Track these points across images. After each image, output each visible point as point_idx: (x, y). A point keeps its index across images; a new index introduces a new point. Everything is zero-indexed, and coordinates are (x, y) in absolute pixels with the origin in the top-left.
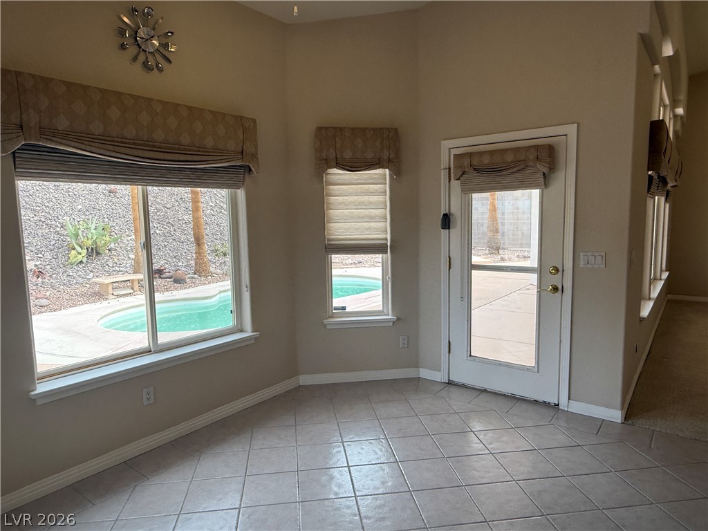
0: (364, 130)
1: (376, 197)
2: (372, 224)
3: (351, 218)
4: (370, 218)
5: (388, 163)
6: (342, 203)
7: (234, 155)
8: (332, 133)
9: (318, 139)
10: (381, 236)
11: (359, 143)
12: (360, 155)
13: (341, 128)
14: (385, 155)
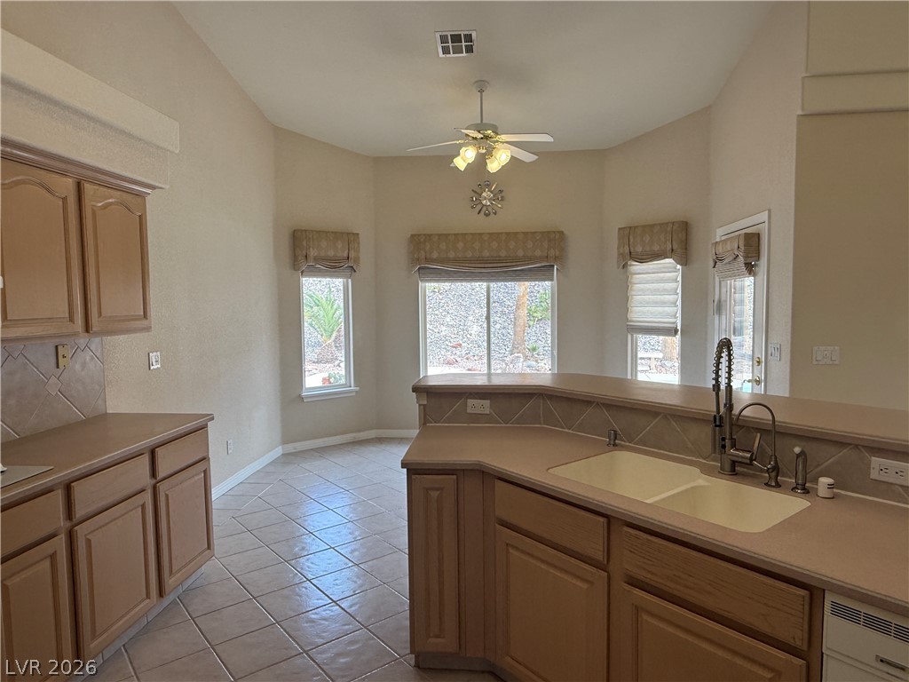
0: (653, 226)
1: (670, 284)
2: (667, 309)
3: (648, 303)
4: (663, 303)
5: (671, 253)
6: (642, 290)
7: (540, 259)
8: (627, 232)
9: (619, 239)
10: (673, 320)
11: (647, 238)
12: (648, 248)
13: (636, 227)
14: (669, 247)
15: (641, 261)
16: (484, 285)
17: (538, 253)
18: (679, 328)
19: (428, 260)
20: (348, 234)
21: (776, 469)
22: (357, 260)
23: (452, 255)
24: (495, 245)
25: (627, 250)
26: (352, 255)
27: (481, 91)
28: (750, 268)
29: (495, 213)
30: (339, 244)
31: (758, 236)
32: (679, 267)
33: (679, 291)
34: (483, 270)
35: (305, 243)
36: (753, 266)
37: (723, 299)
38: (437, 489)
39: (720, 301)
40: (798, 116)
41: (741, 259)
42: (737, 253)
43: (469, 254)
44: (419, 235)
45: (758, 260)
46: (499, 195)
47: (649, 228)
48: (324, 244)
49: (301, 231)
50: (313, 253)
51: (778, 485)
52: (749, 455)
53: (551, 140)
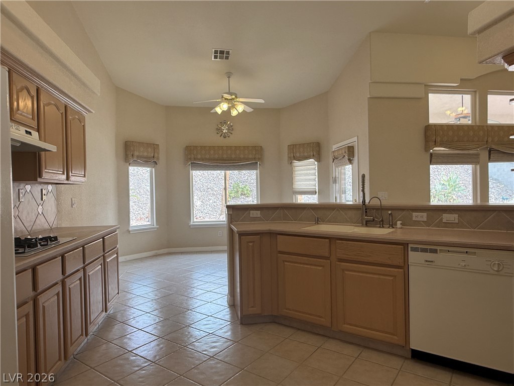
0: (304, 144)
1: (312, 171)
2: (311, 182)
3: (302, 180)
4: (310, 180)
5: (313, 157)
6: (299, 174)
7: (252, 159)
8: (292, 147)
9: (288, 150)
10: (314, 187)
11: (302, 150)
12: (302, 154)
13: (296, 145)
14: (312, 154)
15: (299, 160)
16: (223, 172)
17: (250, 156)
18: (317, 191)
19: (195, 159)
20: (154, 144)
21: (382, 221)
22: (158, 159)
23: (207, 156)
24: (229, 152)
25: (292, 156)
26: (156, 155)
27: (229, 77)
28: (350, 161)
29: (229, 137)
30: (150, 150)
31: (353, 147)
32: (316, 163)
33: (317, 174)
34: (224, 165)
35: (132, 148)
36: (351, 160)
37: (337, 176)
38: (251, 242)
39: (335, 177)
40: (369, 98)
41: (347, 157)
42: (344, 155)
43: (216, 156)
44: (190, 146)
45: (353, 157)
46: (231, 128)
47: (302, 145)
48: (142, 149)
49: (130, 142)
50: (136, 153)
51: (383, 227)
52: (372, 218)
53: (263, 102)
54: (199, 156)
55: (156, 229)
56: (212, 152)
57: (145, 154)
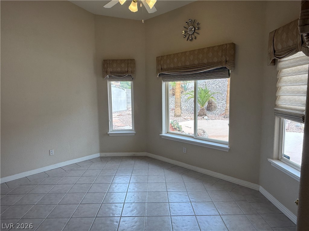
0: (289, 24)
5: (301, 46)
8: (273, 34)
9: (269, 41)
13: (278, 29)
14: (299, 40)
20: (128, 60)
22: (133, 72)
23: (171, 66)
24: (192, 57)
25: (272, 50)
29: (195, 38)
30: (123, 65)
43: (180, 64)
44: (159, 57)
46: (197, 27)
47: (287, 27)
54: (165, 67)
55: (134, 135)
56: (176, 60)
57: (119, 70)
